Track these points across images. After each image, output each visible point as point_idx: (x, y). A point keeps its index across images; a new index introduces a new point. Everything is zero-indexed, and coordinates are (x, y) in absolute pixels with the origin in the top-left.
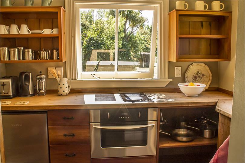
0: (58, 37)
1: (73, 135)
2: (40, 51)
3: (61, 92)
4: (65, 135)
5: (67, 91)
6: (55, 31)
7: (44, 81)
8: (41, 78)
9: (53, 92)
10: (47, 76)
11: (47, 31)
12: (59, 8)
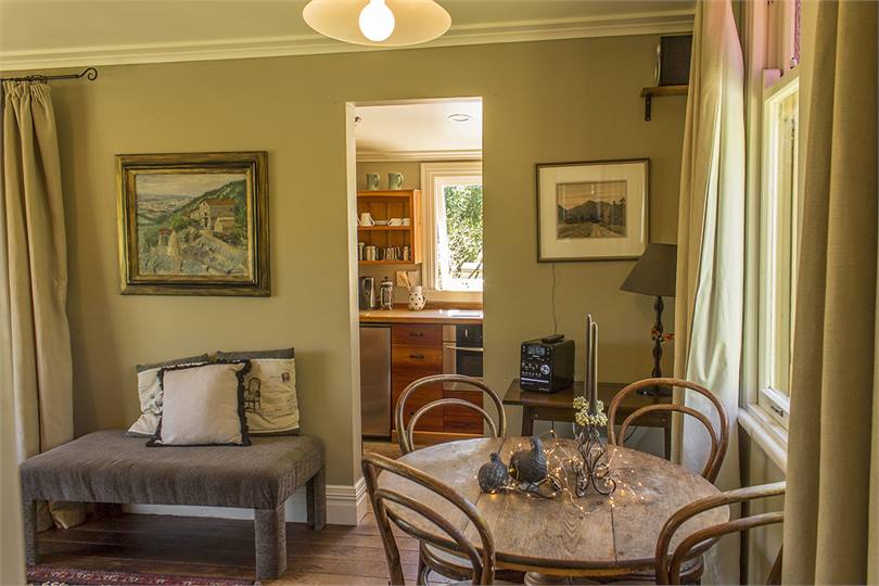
0: (409, 231)
1: (422, 357)
2: (386, 248)
3: (412, 305)
4: (412, 356)
5: (421, 304)
6: (406, 222)
7: (390, 289)
8: (387, 286)
9: (404, 306)
10: (395, 283)
11: (395, 222)
12: (411, 191)
